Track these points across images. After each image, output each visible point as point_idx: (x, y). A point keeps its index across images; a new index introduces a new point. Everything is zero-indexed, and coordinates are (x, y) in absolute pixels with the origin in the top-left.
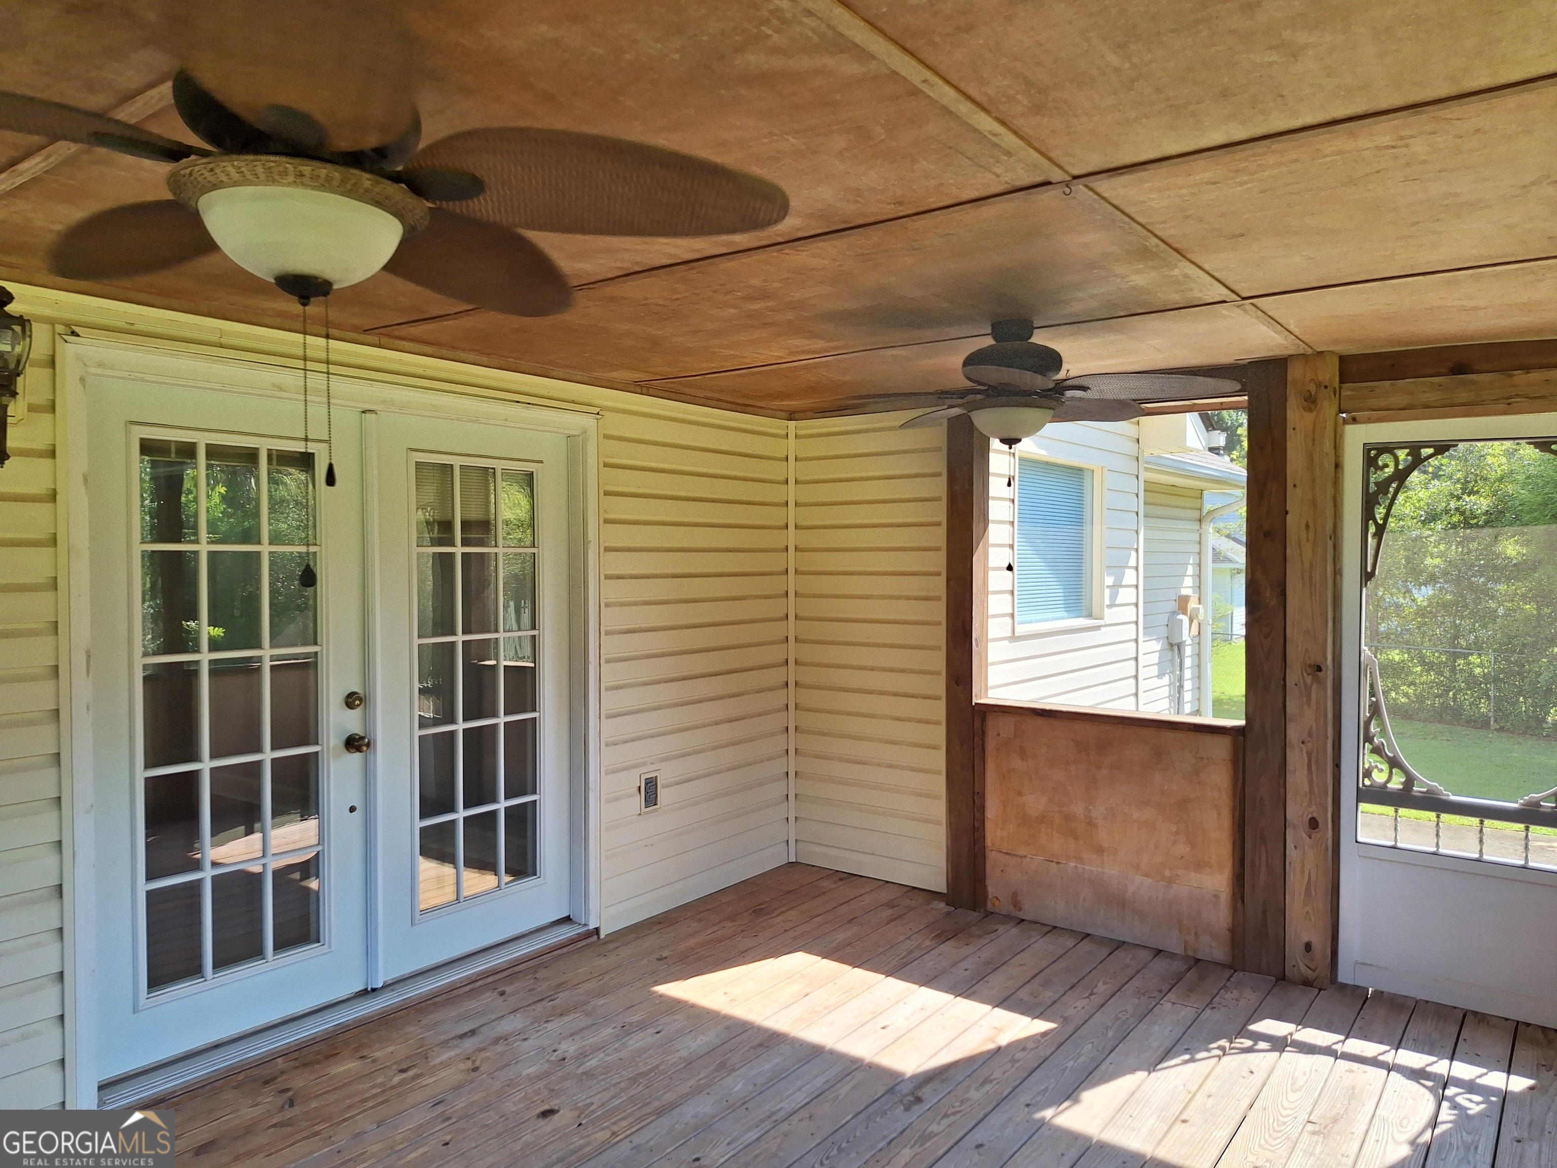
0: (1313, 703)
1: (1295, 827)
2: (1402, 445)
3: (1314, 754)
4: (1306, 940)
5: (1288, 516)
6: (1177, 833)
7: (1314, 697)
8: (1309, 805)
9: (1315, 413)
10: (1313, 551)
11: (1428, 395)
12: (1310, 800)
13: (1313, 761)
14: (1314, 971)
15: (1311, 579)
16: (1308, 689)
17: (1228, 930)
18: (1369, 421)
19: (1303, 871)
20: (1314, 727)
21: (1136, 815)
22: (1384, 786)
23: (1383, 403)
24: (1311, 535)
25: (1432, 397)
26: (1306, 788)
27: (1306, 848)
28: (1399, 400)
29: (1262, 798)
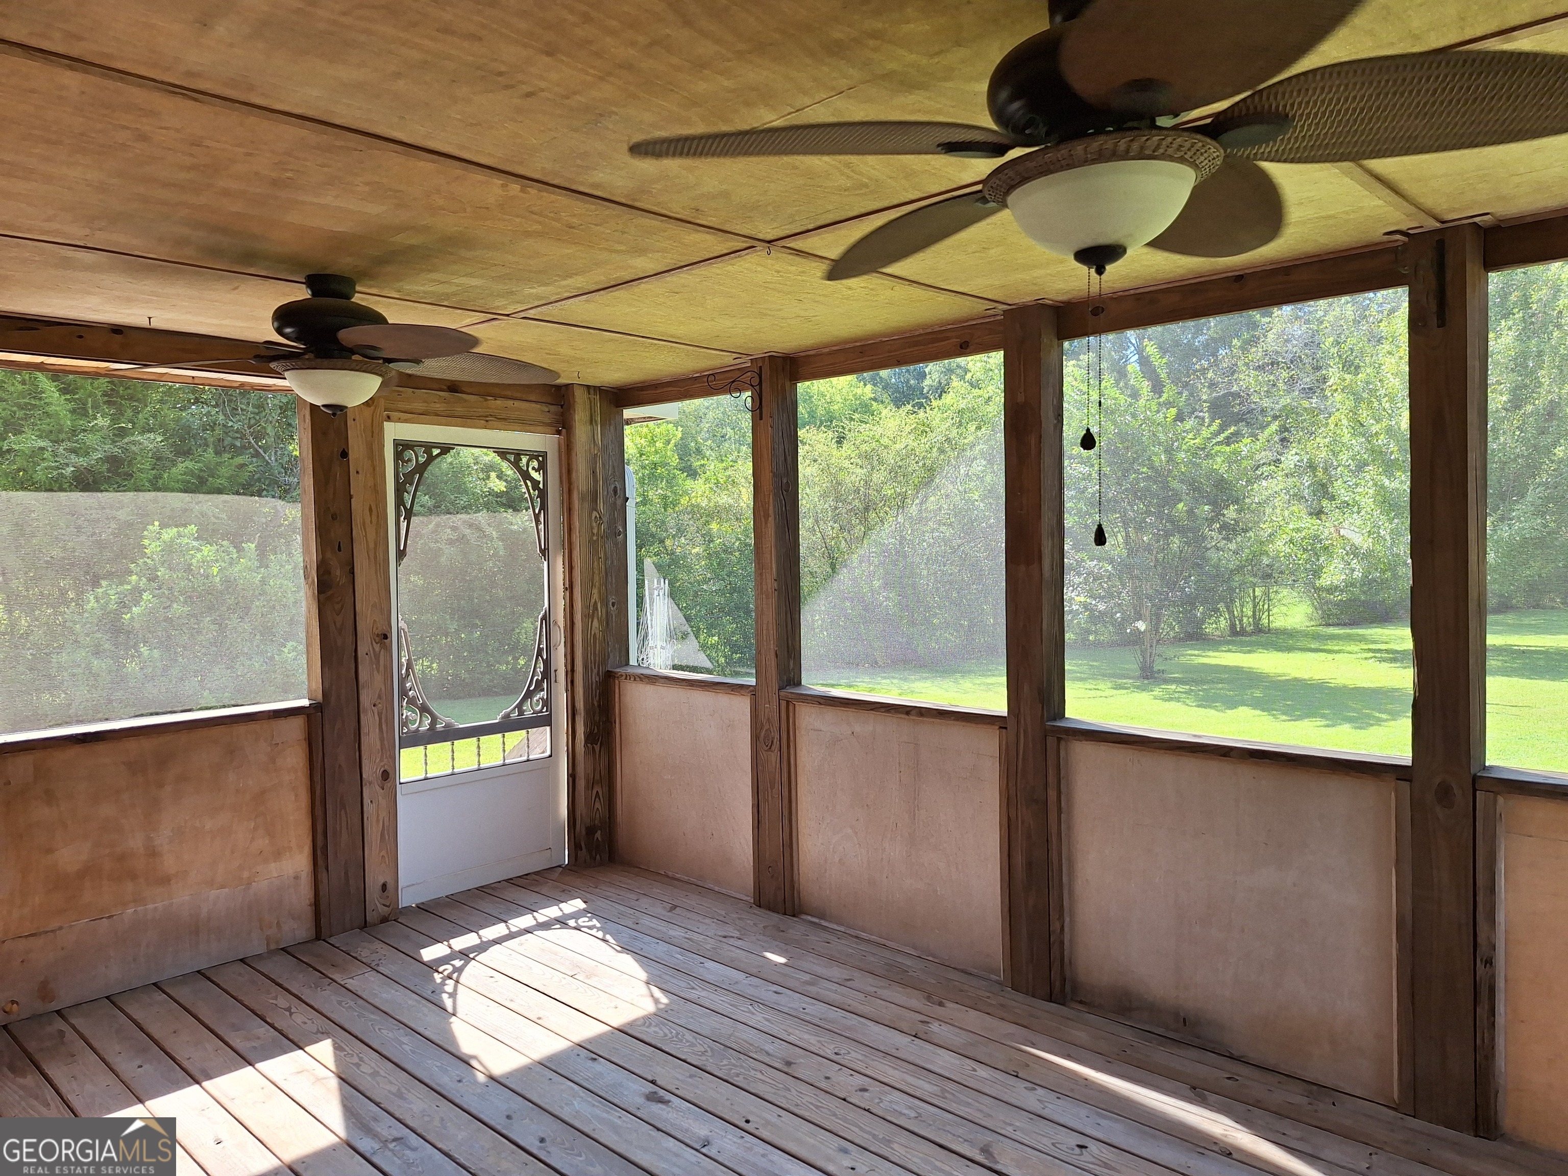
0: (382, 668)
1: (370, 783)
2: (421, 444)
3: (384, 711)
4: (382, 882)
5: (353, 500)
6: (255, 829)
7: (382, 662)
8: (381, 760)
9: (372, 408)
10: (377, 533)
11: (438, 405)
12: (382, 755)
13: (383, 720)
14: (388, 906)
15: (375, 557)
16: (377, 657)
17: (310, 905)
18: (399, 420)
19: (378, 821)
20: (383, 688)
21: (209, 825)
22: (417, 730)
23: (408, 407)
24: (374, 518)
25: (439, 407)
26: (379, 747)
27: (380, 798)
28: (419, 406)
29: (340, 766)
